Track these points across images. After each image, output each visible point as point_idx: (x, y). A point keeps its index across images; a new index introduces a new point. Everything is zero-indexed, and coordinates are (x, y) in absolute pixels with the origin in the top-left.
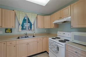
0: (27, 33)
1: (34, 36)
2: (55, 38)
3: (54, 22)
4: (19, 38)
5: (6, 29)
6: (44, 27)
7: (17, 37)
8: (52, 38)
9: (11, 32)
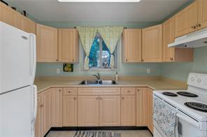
0: (101, 73)
1: (114, 83)
2: (175, 92)
3: (173, 42)
4: (83, 83)
5: (65, 65)
6: (142, 60)
7: (81, 82)
8: (163, 93)
9: (72, 71)
